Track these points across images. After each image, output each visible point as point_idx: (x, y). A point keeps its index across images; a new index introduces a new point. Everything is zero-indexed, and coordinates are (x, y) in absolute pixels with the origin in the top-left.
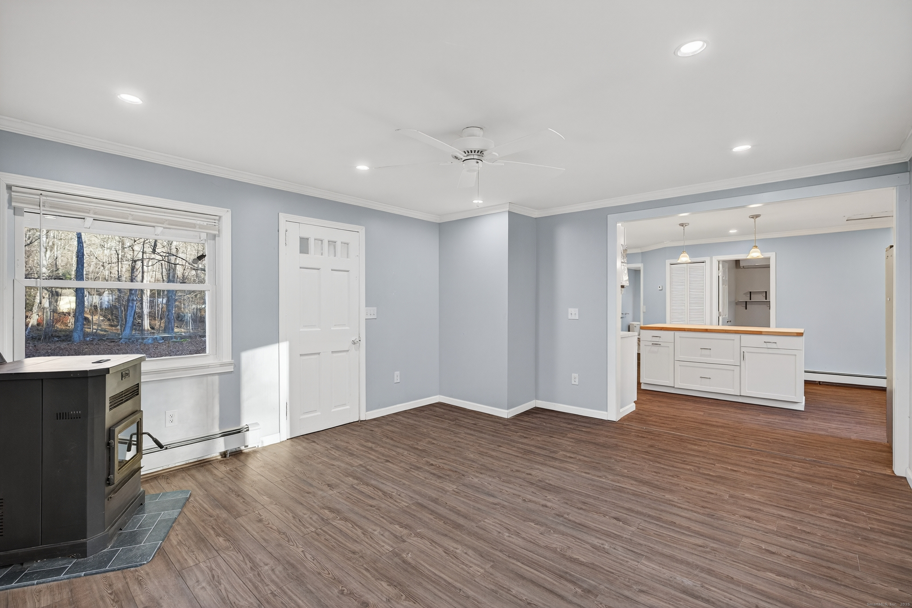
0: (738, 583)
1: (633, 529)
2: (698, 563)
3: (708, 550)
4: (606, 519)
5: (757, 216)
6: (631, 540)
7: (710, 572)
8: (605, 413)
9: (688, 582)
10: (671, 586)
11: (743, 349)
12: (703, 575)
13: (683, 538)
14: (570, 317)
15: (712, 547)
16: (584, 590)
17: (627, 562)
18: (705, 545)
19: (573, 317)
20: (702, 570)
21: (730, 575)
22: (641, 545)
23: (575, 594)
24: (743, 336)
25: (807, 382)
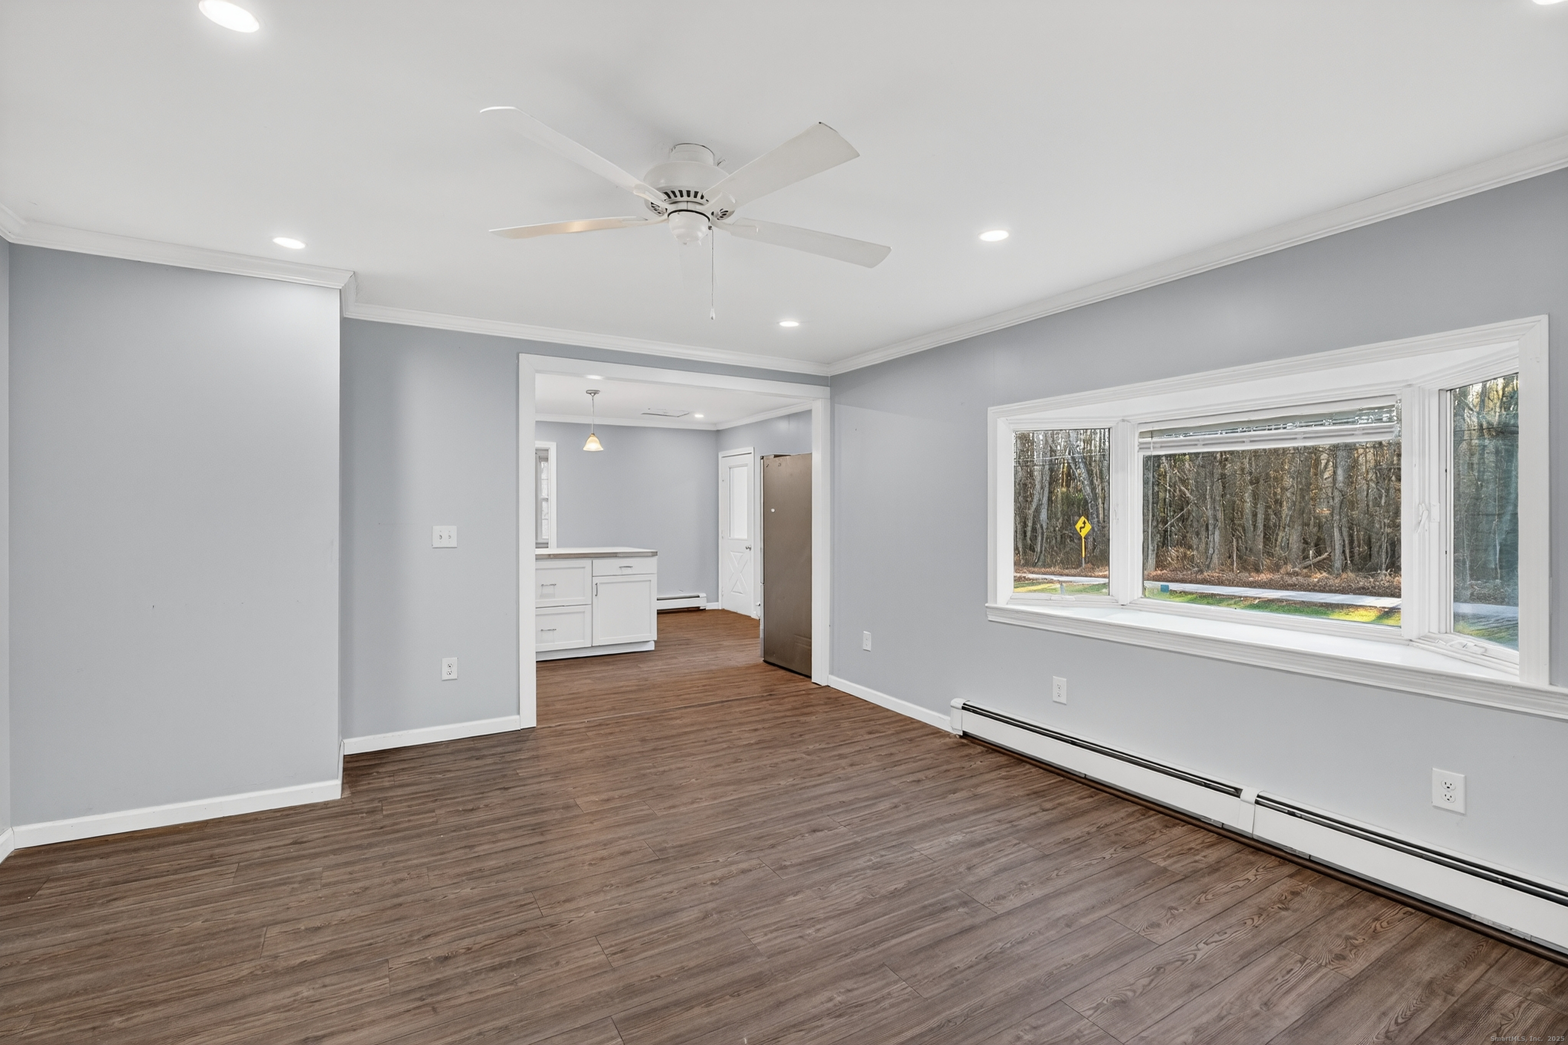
5: (596, 392)
8: (518, 717)
11: (596, 580)
14: (437, 544)
19: (445, 543)
24: (597, 562)
25: (660, 613)
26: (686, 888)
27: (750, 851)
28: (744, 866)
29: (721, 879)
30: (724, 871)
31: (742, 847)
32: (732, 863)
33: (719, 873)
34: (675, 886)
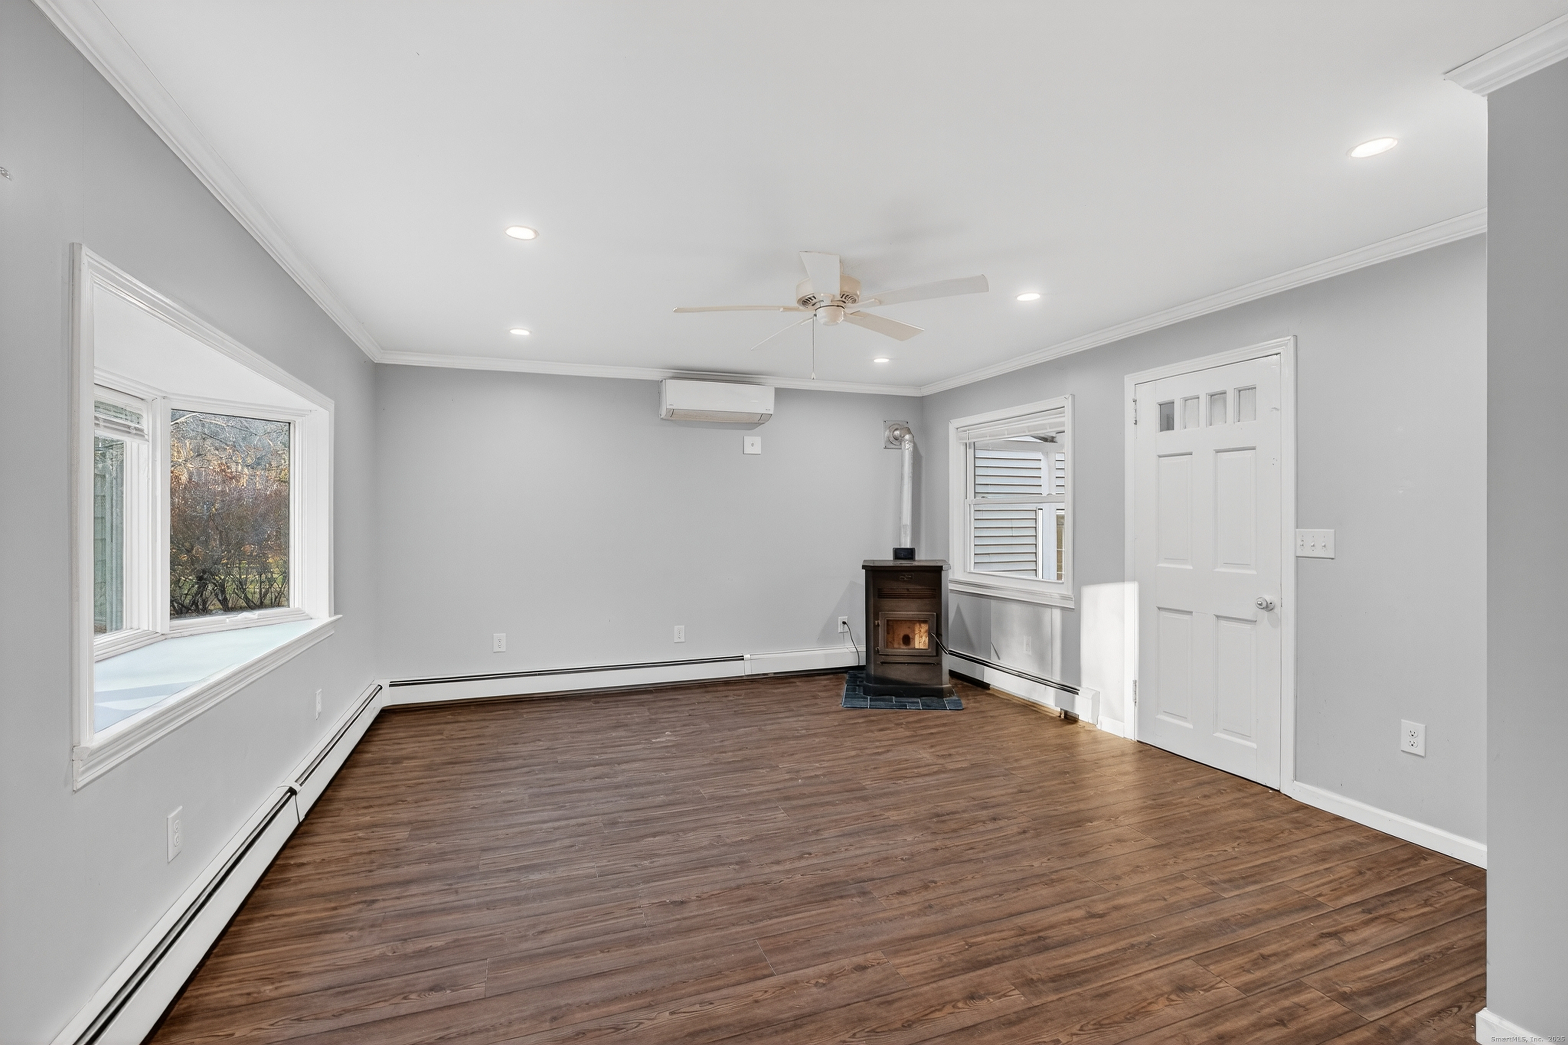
0: (480, 907)
1: (645, 902)
2: (535, 905)
3: (530, 933)
4: (693, 894)
6: (632, 886)
7: (517, 901)
9: (535, 877)
10: (550, 864)
12: (523, 893)
13: (573, 932)
15: (526, 941)
16: (618, 823)
17: (609, 861)
18: (540, 937)
20: (526, 899)
21: (493, 911)
22: (614, 887)
23: (620, 817)
26: (834, 852)
27: (766, 883)
28: (776, 868)
29: (801, 857)
30: (798, 864)
31: (774, 889)
32: (788, 871)
33: (803, 863)
34: (842, 855)
